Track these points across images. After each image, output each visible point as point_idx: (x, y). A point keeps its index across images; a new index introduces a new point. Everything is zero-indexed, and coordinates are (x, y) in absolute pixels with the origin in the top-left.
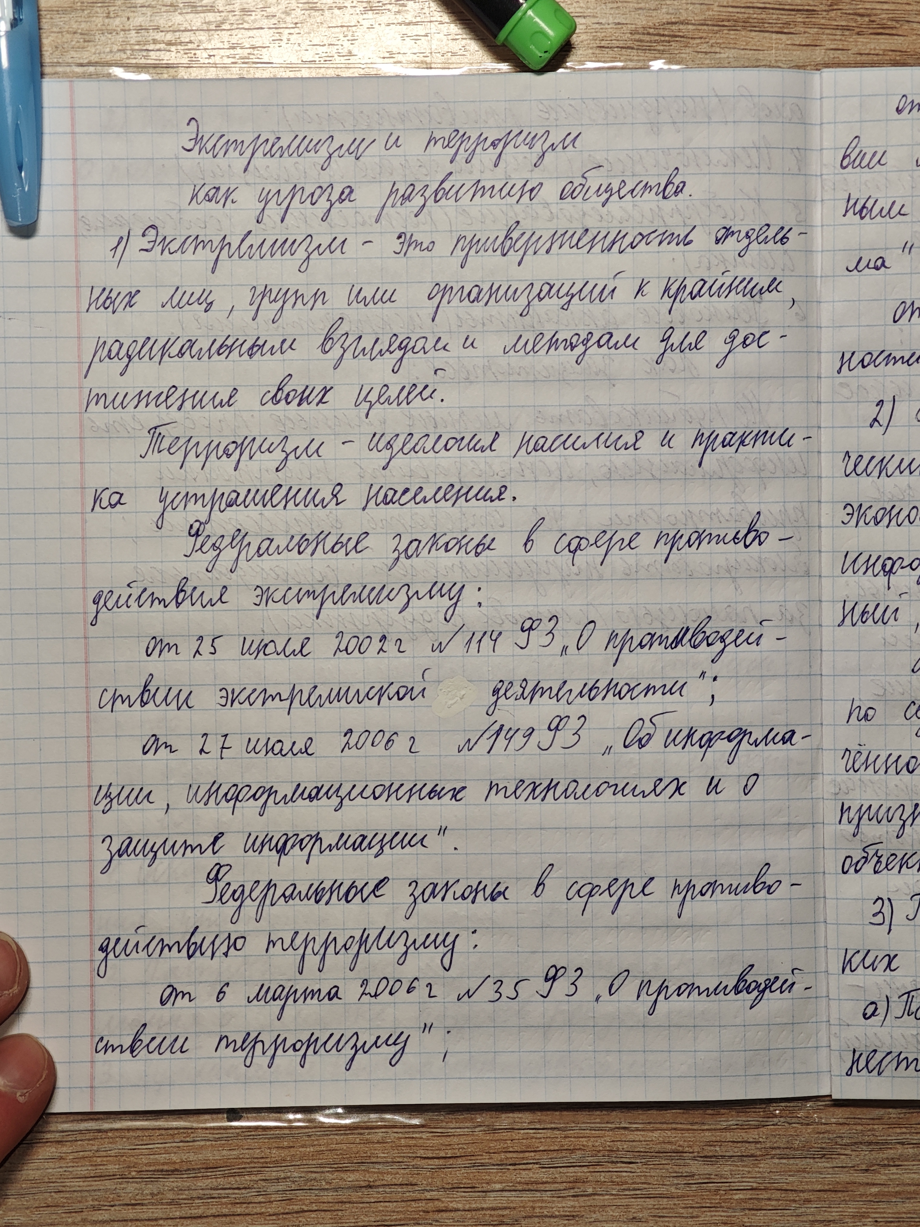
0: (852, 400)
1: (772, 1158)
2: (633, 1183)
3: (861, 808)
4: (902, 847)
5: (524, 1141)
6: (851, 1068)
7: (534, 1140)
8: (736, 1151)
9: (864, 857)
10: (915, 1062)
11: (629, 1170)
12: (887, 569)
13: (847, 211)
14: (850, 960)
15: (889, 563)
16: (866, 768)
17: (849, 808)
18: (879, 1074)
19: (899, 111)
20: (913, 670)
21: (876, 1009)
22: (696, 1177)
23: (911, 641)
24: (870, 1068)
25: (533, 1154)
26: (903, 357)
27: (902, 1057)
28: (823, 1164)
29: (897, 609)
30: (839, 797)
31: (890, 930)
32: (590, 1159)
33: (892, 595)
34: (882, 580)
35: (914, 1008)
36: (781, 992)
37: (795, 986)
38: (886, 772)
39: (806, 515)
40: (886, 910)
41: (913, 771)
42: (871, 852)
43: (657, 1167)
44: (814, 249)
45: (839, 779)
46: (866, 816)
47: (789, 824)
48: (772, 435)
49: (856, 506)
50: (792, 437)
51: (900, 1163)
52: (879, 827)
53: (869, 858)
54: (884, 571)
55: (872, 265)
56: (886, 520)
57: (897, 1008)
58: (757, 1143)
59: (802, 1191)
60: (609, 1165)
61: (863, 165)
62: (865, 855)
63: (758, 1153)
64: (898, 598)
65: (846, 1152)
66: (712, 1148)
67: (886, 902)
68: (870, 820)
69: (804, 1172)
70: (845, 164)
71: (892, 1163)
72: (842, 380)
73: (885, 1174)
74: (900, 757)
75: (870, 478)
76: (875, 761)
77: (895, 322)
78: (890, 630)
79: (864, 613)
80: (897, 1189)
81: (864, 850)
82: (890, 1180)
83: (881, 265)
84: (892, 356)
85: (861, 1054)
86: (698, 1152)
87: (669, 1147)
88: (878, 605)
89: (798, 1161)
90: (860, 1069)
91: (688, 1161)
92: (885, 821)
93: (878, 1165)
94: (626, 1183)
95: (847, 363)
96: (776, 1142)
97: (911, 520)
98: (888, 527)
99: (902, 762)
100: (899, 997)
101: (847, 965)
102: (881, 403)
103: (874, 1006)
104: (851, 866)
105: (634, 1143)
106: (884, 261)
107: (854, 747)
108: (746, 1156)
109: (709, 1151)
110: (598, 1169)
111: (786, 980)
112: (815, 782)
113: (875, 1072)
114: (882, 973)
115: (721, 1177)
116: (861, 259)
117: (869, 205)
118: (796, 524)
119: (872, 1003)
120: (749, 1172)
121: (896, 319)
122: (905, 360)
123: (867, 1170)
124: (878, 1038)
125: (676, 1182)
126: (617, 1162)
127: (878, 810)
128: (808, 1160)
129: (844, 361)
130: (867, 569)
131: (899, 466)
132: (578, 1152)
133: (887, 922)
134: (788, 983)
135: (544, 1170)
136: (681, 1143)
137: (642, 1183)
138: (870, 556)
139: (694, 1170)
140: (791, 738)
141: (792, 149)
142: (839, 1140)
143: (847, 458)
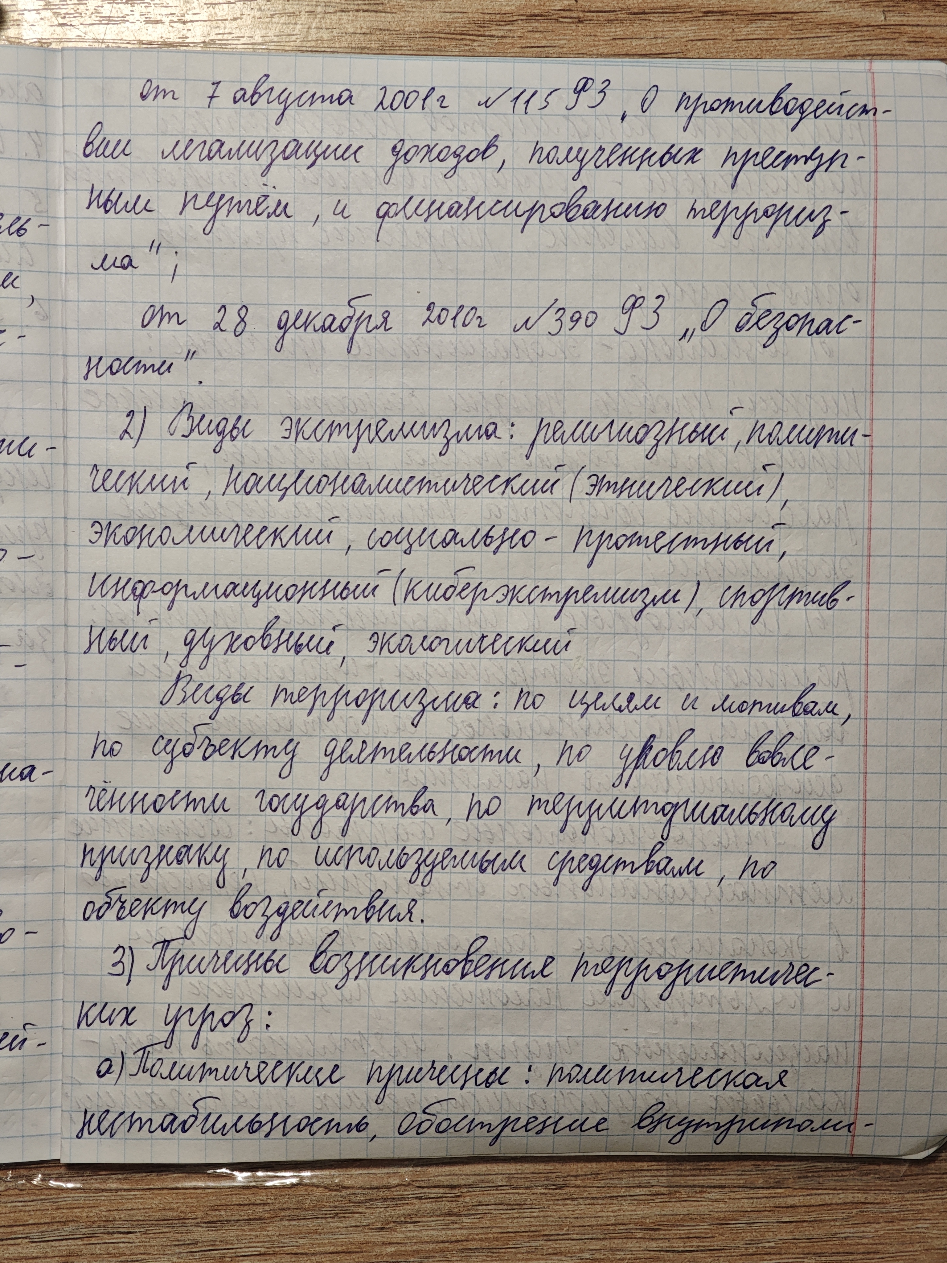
0: (100, 409)
1: (281, 1220)
2: (132, 1254)
3: (104, 850)
4: (146, 892)
5: (12, 1215)
6: (82, 1130)
7: (22, 1213)
8: (243, 1214)
9: (107, 903)
10: (149, 1122)
11: (127, 1240)
12: (138, 593)
13: (90, 204)
14: (87, 1014)
15: (140, 587)
16: (111, 807)
17: (92, 849)
18: (111, 1136)
19: (143, 97)
20: (161, 702)
21: (111, 1066)
22: (200, 1244)
23: (160, 671)
24: (102, 1130)
25: (21, 1228)
26: (153, 365)
27: (136, 1117)
28: (335, 1224)
29: (147, 637)
30: (80, 838)
31: (129, 981)
32: (84, 1231)
33: (141, 621)
34: (131, 604)
35: (149, 1065)
36: (11, 1050)
37: (26, 1043)
38: (132, 811)
39: (50, 532)
40: (127, 960)
41: (160, 810)
42: (114, 896)
43: (156, 1236)
44: (58, 243)
45: (81, 818)
46: (109, 858)
47: (25, 867)
48: (10, 444)
49: (104, 524)
50: (33, 446)
51: (418, 1220)
52: (122, 870)
53: (112, 903)
54: (134, 595)
55: (118, 263)
56: (137, 539)
57: (132, 1065)
58: (264, 1204)
59: (313, 1254)
60: (105, 1236)
61: (107, 154)
62: (108, 900)
63: (267, 1215)
64: (147, 624)
65: (360, 1210)
66: (217, 1213)
67: (127, 951)
68: (113, 863)
69: (316, 1233)
70: (88, 151)
71: (410, 1219)
72: (90, 387)
73: (402, 1232)
74: (146, 795)
75: (119, 495)
76: (121, 799)
77: (143, 326)
78: (140, 658)
79: (112, 639)
80: (415, 1248)
81: (106, 895)
82: (408, 1238)
83: (128, 264)
84: (142, 364)
85: (93, 1116)
86: (202, 1218)
87: (170, 1214)
88: (127, 631)
89: (308, 1222)
90: (91, 1131)
91: (190, 1228)
92: (128, 864)
93: (394, 1222)
94: (124, 1254)
95: (94, 369)
96: (285, 1203)
97: (164, 541)
98: (138, 547)
99: (149, 800)
100: (135, 1053)
101: (83, 1019)
102: (131, 413)
103: (109, 1062)
104: (93, 911)
105: (132, 1212)
106: (131, 260)
107: (99, 784)
108: (254, 1220)
109: (214, 1215)
110: (93, 1240)
111: (17, 1036)
112: (57, 822)
113: (107, 1134)
114: (119, 1027)
115: (227, 1243)
116: (106, 256)
117: (114, 198)
118: (37, 542)
119: (107, 1060)
120: (257, 1236)
121: (145, 323)
122: (156, 368)
123: (382, 1229)
124: (111, 1097)
125: (177, 1251)
126: (114, 1233)
127: (122, 852)
128: (319, 1221)
129: (91, 366)
130: (116, 592)
131: (151, 483)
132: (71, 1224)
133: (127, 972)
134: (19, 1040)
135: (34, 1245)
136: (183, 1209)
137: (141, 1254)
138: (120, 578)
139: (196, 1236)
140: (30, 773)
141: (29, 133)
142: (352, 1197)
143: (95, 472)
